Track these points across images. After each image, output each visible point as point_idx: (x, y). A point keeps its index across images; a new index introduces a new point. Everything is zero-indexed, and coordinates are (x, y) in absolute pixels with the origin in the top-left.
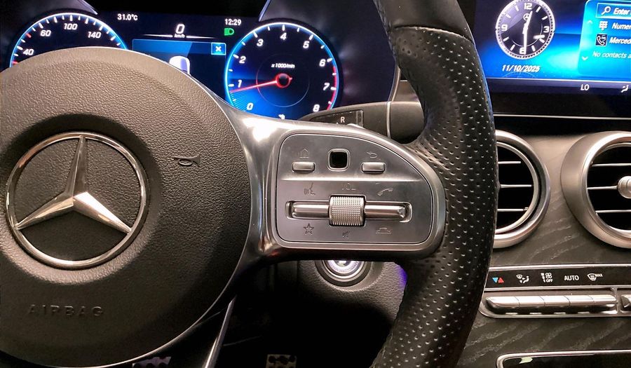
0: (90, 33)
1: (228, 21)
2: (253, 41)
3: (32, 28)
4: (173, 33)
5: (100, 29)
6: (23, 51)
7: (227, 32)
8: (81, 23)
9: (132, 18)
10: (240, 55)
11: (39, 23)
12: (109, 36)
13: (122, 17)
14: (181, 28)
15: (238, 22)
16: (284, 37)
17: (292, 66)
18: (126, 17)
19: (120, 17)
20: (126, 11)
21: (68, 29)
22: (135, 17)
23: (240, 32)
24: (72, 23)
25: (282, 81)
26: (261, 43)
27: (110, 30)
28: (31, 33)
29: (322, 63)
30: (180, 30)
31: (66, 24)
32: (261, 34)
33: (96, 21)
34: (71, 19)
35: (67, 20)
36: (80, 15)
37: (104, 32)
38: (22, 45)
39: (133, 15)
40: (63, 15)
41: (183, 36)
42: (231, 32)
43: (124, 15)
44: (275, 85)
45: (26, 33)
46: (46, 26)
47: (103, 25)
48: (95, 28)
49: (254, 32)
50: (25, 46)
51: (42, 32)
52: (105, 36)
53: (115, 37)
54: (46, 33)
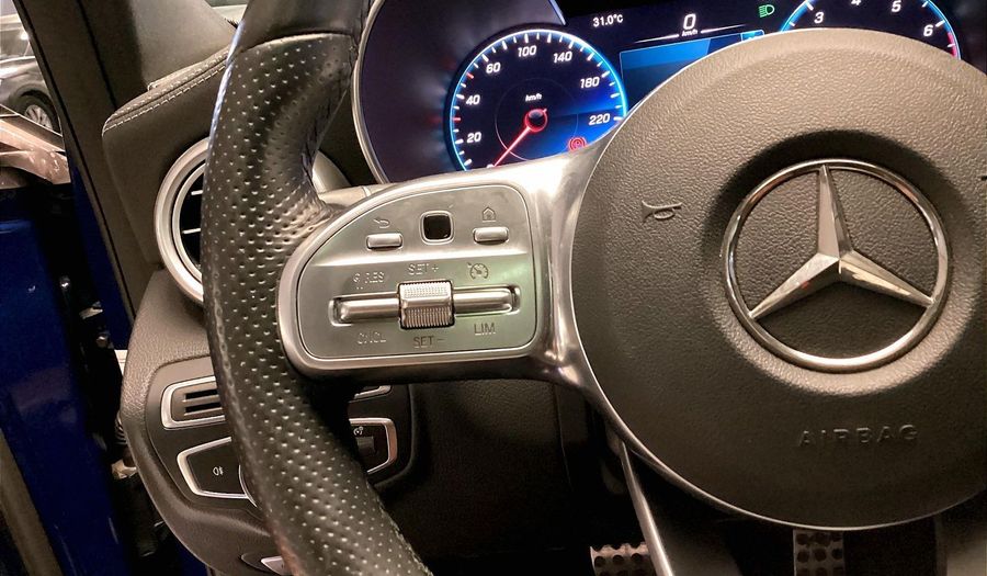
0: (556, 55)
2: (807, 16)
3: (474, 64)
4: (679, 30)
5: (570, 47)
6: (465, 100)
7: (764, 12)
8: (540, 43)
9: (615, 20)
11: (483, 55)
12: (585, 54)
13: (600, 21)
14: (690, 20)
18: (605, 21)
19: (596, 22)
20: (604, 12)
21: (524, 55)
22: (619, 18)
23: (784, 7)
24: (529, 45)
26: (819, 17)
27: (584, 45)
29: (927, 30)
30: (689, 24)
31: (520, 49)
32: (819, 4)
33: (563, 35)
34: (527, 41)
35: (521, 43)
36: (538, 32)
37: (576, 50)
38: (462, 91)
39: (615, 16)
40: (513, 36)
41: (695, 32)
42: (769, 10)
43: (602, 19)
45: (467, 73)
46: (493, 58)
47: (574, 40)
48: (563, 47)
49: (807, 4)
50: (467, 93)
51: (488, 67)
52: (579, 56)
53: (593, 53)
54: (493, 68)
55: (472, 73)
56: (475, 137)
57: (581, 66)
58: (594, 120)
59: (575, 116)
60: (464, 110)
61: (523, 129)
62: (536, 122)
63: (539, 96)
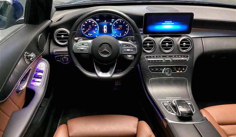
1: (112, 20)
2: (116, 22)
7: (112, 21)
8: (91, 21)
10: (114, 25)
14: (105, 21)
15: (114, 20)
16: (120, 22)
17: (122, 26)
19: (97, 20)
20: (97, 19)
22: (99, 20)
23: (114, 21)
25: (120, 28)
26: (117, 23)
27: (95, 22)
29: (126, 25)
32: (117, 21)
33: (93, 21)
35: (89, 21)
36: (91, 20)
37: (94, 22)
47: (94, 21)
48: (93, 22)
49: (116, 21)
50: (83, 25)
52: (95, 23)
53: (96, 23)
54: (86, 23)
55: (84, 23)
56: (84, 29)
57: (95, 24)
58: (96, 29)
59: (94, 28)
60: (83, 26)
62: (90, 28)
63: (90, 26)
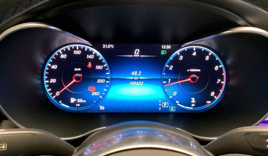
0: (88, 55)
1: (164, 47)
2: (177, 57)
3: (56, 53)
4: (133, 54)
5: (93, 53)
6: (52, 66)
7: (163, 53)
8: (83, 50)
9: (111, 46)
10: (169, 65)
11: (60, 51)
12: (99, 57)
13: (105, 46)
14: (137, 51)
15: (169, 47)
16: (194, 54)
17: (199, 70)
18: (107, 46)
19: (104, 46)
20: (107, 43)
21: (76, 53)
22: (112, 46)
23: (170, 52)
24: (78, 50)
25: (193, 79)
26: (181, 58)
27: (99, 54)
28: (56, 56)
29: (216, 68)
30: (137, 53)
31: (75, 51)
32: (181, 53)
33: (91, 49)
34: (77, 48)
35: (75, 49)
36: (82, 46)
37: (95, 55)
38: (50, 63)
39: (111, 45)
40: (73, 46)
41: (138, 56)
42: (165, 52)
43: (106, 45)
44: (189, 81)
45: (53, 56)
46: (64, 52)
47: (95, 51)
48: (91, 53)
49: (178, 52)
50: (52, 64)
51: (62, 55)
52: (96, 57)
53: (101, 57)
54: (63, 56)
55: (55, 57)
56: (53, 81)
57: (96, 61)
58: (99, 81)
59: (92, 79)
60: (50, 70)
61: (72, 80)
62: (77, 78)
63: (80, 69)
